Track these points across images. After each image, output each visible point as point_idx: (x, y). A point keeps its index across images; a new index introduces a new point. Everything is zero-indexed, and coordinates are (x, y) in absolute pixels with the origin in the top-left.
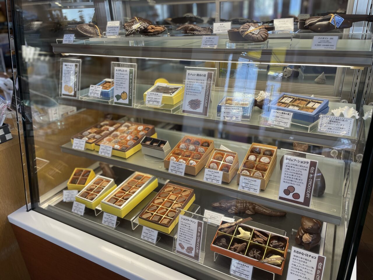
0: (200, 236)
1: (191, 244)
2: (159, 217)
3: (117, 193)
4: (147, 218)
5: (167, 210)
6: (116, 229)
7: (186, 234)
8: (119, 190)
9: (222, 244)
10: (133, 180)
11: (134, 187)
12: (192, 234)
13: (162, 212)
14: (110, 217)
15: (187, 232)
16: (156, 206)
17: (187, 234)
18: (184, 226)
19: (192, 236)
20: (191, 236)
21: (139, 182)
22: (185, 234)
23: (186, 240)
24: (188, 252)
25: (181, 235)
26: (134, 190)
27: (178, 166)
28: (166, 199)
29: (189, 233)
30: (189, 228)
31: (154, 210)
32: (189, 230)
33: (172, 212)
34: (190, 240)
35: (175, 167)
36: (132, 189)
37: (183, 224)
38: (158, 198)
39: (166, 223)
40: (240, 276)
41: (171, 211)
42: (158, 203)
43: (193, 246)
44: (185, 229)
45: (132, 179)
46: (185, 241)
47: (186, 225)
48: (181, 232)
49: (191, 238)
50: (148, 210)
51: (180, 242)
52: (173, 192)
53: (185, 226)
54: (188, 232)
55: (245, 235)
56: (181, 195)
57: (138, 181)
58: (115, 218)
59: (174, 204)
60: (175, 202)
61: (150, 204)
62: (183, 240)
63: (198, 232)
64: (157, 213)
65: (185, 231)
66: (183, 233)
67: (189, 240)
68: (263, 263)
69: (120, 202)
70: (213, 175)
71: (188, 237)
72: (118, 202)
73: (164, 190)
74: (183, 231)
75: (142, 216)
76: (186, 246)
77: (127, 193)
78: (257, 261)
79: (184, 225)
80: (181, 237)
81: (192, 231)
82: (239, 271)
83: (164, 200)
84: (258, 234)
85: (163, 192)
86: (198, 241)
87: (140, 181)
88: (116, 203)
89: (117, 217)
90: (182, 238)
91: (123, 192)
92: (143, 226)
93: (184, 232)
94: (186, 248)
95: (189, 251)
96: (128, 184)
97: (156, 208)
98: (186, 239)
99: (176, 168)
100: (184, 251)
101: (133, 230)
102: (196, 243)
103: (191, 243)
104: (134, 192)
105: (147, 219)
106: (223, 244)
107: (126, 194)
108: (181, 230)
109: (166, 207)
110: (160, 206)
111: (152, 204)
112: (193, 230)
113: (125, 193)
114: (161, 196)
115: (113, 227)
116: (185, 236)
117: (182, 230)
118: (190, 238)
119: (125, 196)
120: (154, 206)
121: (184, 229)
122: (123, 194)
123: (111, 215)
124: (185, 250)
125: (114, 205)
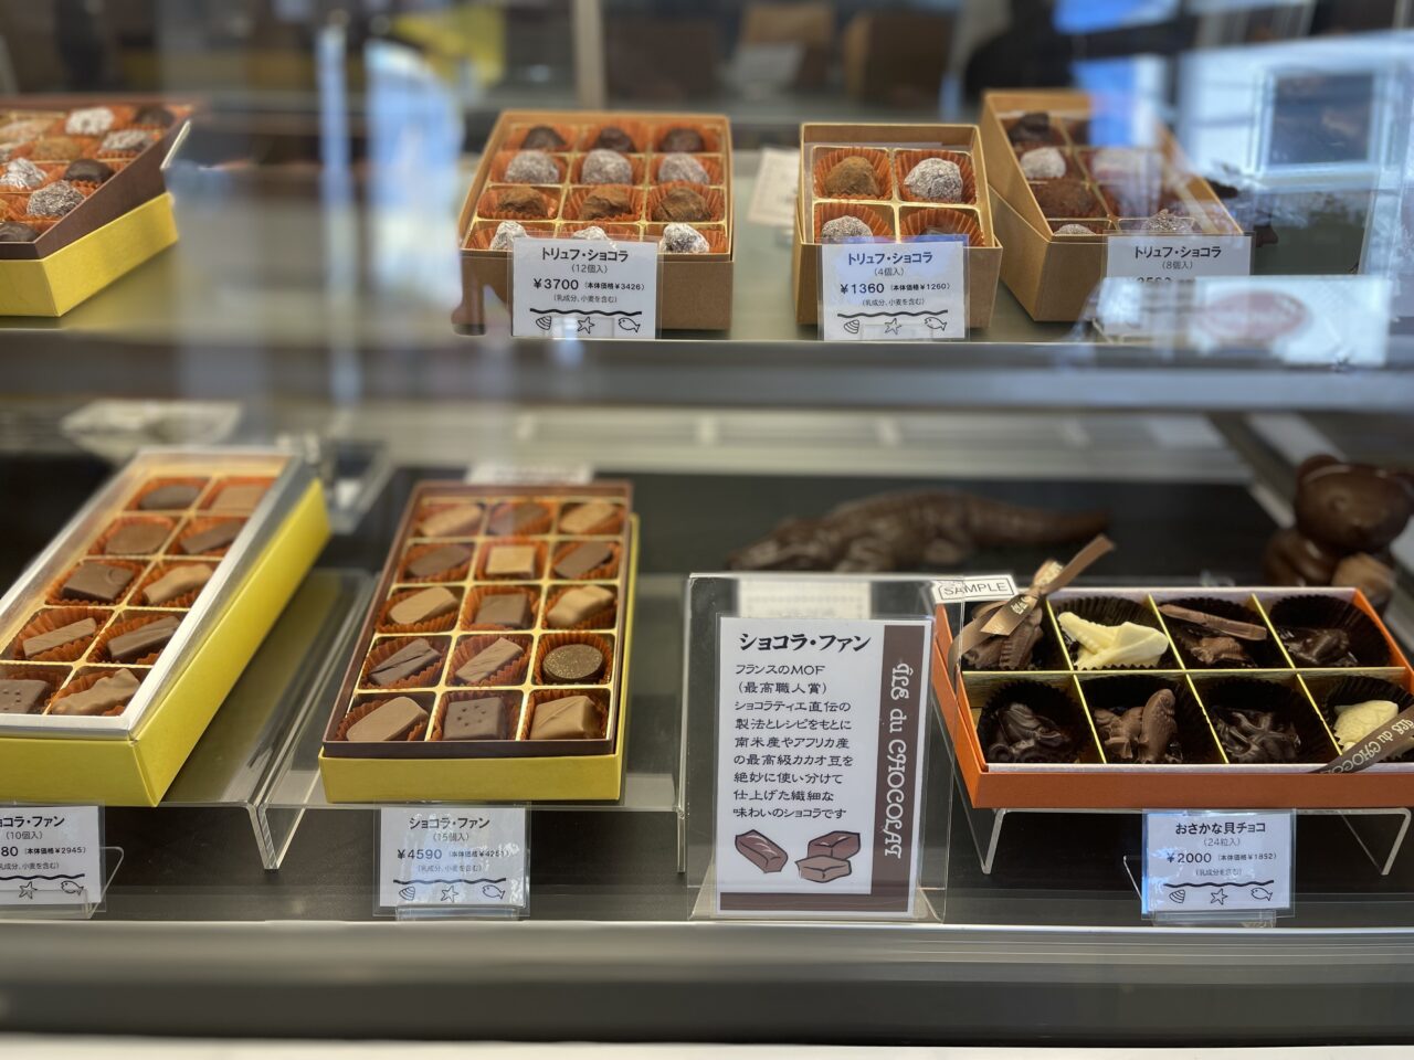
0: (909, 731)
1: (840, 813)
2: (496, 703)
3: (26, 633)
4: (403, 734)
5: (526, 642)
6: (106, 910)
7: (793, 752)
8: (38, 604)
9: (1032, 743)
10: (126, 524)
11: (160, 557)
12: (836, 735)
13: (492, 667)
14: (26, 827)
15: (794, 733)
16: (424, 645)
17: (803, 751)
18: (765, 697)
19: (842, 753)
20: (835, 751)
21: (189, 524)
22: (781, 750)
23: (798, 796)
24: (820, 877)
25: (747, 769)
26: (180, 576)
27: (592, 269)
28: (469, 584)
29: (820, 733)
30: (814, 697)
31: (423, 668)
32: (815, 716)
33: (564, 651)
34: (831, 786)
35: (574, 284)
36: (152, 580)
37: (759, 679)
38: (401, 590)
39: (580, 728)
40: (1217, 906)
41: (551, 644)
42: (427, 618)
43: (861, 820)
44: (783, 715)
45: (117, 513)
46: (783, 804)
47: (782, 687)
48: (746, 752)
49: (834, 770)
50: (369, 681)
51: (745, 825)
52: (489, 533)
53: (782, 697)
54: (807, 733)
55: (1130, 647)
56: (561, 532)
57: (176, 520)
58: (81, 830)
59: (549, 596)
60: (546, 583)
61: (367, 641)
62: (767, 806)
63: (887, 704)
64: (455, 680)
65: (780, 734)
66: (761, 752)
67: (818, 787)
68: (1356, 769)
69: (87, 686)
70: (888, 282)
71: (815, 769)
72: (67, 693)
73: (419, 534)
74: (765, 735)
75: (345, 738)
76: (795, 837)
77: (122, 607)
78: (1318, 771)
79: (767, 687)
80: (749, 788)
81: (839, 716)
82: (1209, 873)
83: (458, 592)
84: (1197, 616)
85: (416, 545)
86: (897, 770)
87: (191, 513)
88: (56, 700)
89: (96, 808)
90: (762, 786)
91: (83, 615)
92: (378, 813)
93: (773, 742)
94: (797, 851)
95: (824, 862)
96: (101, 548)
97: (435, 653)
98: (789, 788)
99: (583, 291)
100: (789, 879)
101: (275, 871)
102: (882, 787)
103: (834, 806)
104: (188, 594)
105: (405, 746)
106: (1037, 742)
107: (119, 619)
108: (743, 733)
109: (508, 626)
110: (456, 633)
111: (377, 636)
112: (845, 707)
113: (100, 619)
114: (415, 569)
115: (79, 907)
116: (784, 768)
117: (751, 734)
118: (824, 769)
119: (112, 634)
120: (403, 643)
121: (765, 716)
122: (90, 622)
123: (27, 813)
124: (790, 869)
125: (43, 719)
